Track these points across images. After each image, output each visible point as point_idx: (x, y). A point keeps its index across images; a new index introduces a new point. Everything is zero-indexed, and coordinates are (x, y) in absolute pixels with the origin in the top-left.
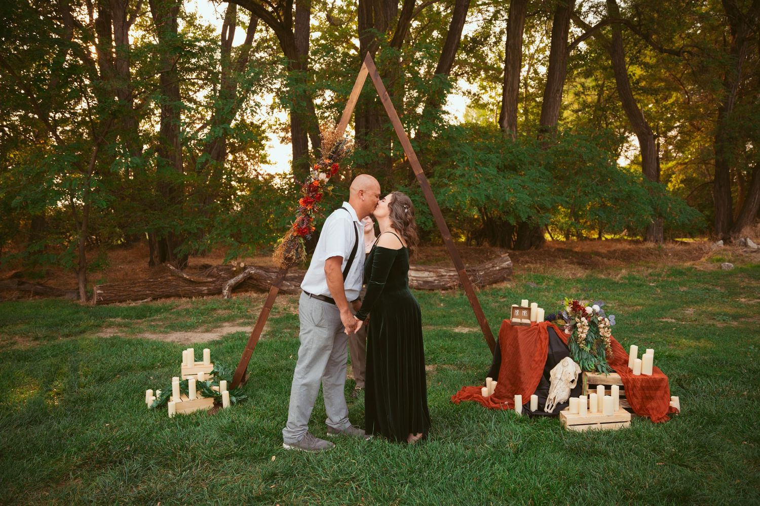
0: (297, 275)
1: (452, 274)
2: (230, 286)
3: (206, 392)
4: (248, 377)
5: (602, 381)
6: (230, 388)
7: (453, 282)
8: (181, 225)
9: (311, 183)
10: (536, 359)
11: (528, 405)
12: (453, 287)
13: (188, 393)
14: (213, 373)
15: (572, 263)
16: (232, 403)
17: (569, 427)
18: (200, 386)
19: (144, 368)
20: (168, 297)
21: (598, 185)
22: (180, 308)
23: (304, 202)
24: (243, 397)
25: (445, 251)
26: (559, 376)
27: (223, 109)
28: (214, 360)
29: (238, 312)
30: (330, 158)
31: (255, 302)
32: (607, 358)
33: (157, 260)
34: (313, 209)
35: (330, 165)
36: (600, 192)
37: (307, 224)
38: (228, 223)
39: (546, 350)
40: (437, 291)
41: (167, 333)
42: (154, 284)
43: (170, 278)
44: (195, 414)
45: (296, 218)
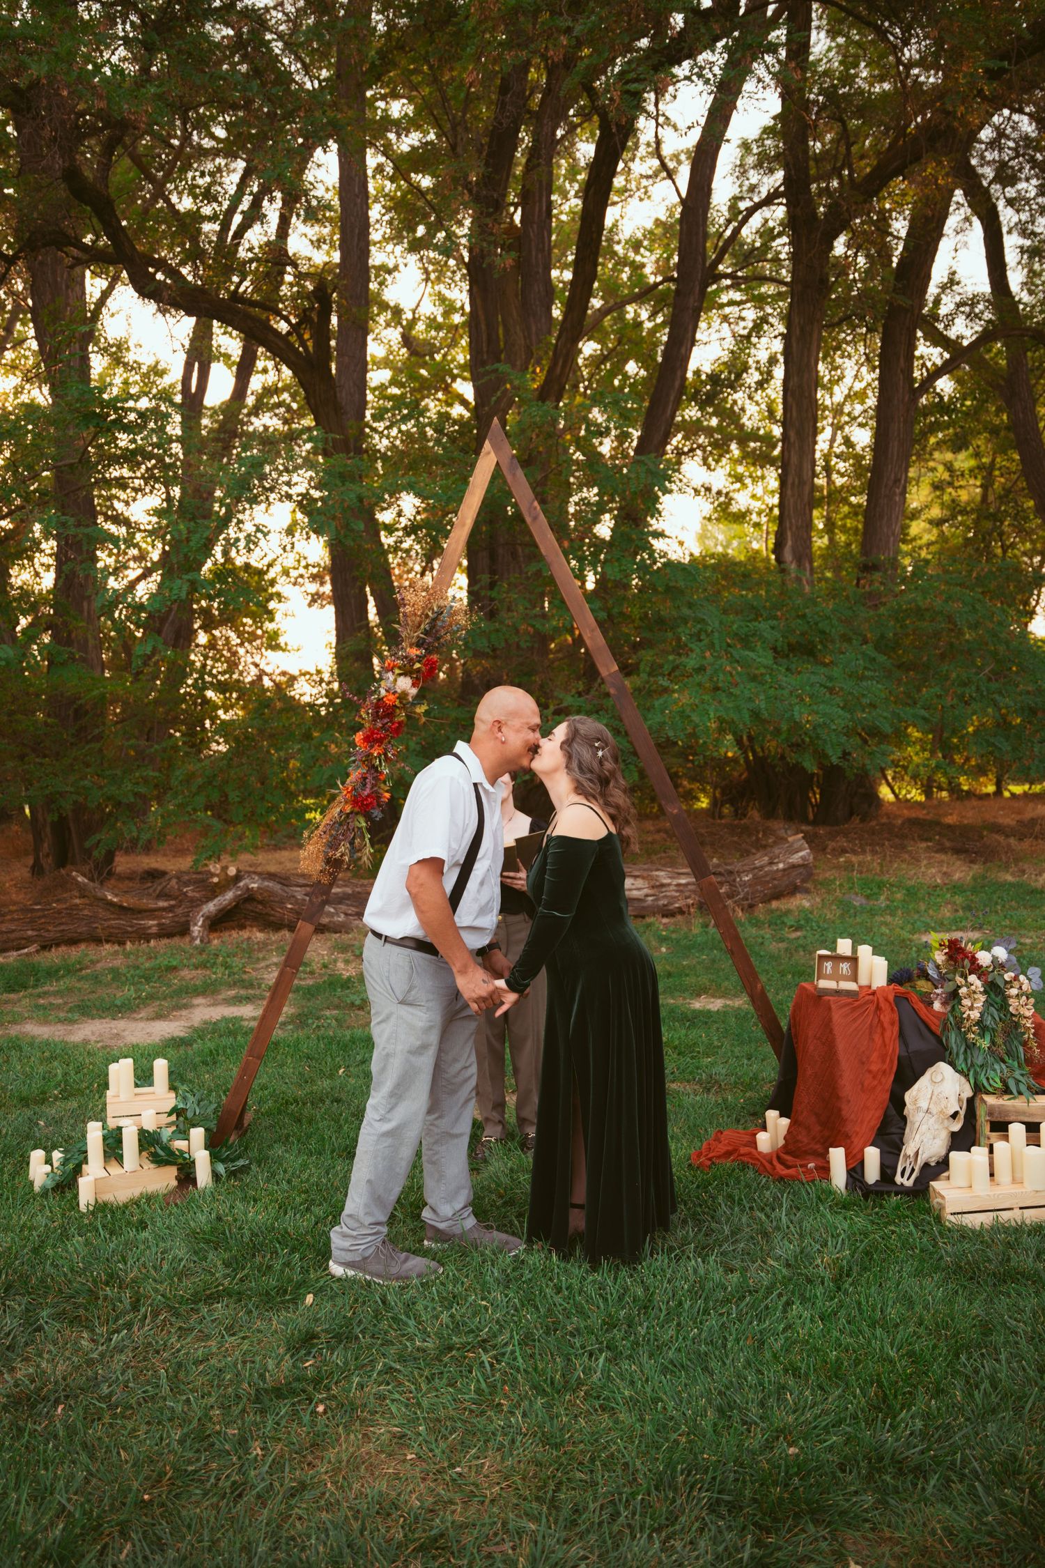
0: (349, 890)
1: (683, 881)
2: (207, 918)
3: (161, 1152)
4: (249, 1117)
5: (1018, 1113)
6: (212, 1143)
7: (687, 898)
8: (101, 788)
9: (380, 700)
10: (874, 1068)
11: (858, 1169)
12: (685, 909)
13: (122, 1156)
14: (175, 1111)
15: (942, 850)
16: (216, 1176)
17: (952, 1218)
18: (148, 1140)
19: (25, 1101)
20: (73, 942)
21: (990, 680)
22: (99, 966)
23: (367, 739)
24: (241, 1163)
25: (666, 832)
26: (924, 1104)
27: (188, 540)
28: (177, 1084)
29: (224, 974)
30: (419, 644)
31: (260, 950)
32: (1029, 1061)
33: (47, 862)
34: (385, 755)
35: (419, 659)
36: (996, 696)
37: (373, 786)
38: (200, 781)
39: (895, 1048)
40: (652, 920)
41: (72, 1022)
42: (44, 916)
43: (77, 901)
44: (136, 1202)
45: (348, 775)
